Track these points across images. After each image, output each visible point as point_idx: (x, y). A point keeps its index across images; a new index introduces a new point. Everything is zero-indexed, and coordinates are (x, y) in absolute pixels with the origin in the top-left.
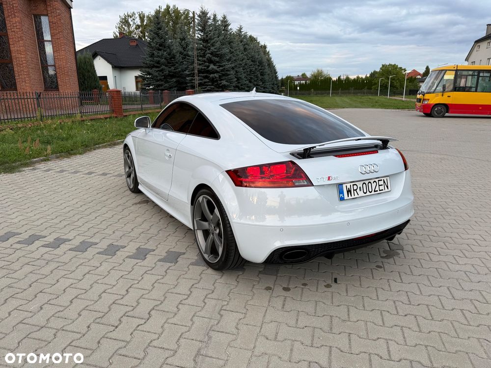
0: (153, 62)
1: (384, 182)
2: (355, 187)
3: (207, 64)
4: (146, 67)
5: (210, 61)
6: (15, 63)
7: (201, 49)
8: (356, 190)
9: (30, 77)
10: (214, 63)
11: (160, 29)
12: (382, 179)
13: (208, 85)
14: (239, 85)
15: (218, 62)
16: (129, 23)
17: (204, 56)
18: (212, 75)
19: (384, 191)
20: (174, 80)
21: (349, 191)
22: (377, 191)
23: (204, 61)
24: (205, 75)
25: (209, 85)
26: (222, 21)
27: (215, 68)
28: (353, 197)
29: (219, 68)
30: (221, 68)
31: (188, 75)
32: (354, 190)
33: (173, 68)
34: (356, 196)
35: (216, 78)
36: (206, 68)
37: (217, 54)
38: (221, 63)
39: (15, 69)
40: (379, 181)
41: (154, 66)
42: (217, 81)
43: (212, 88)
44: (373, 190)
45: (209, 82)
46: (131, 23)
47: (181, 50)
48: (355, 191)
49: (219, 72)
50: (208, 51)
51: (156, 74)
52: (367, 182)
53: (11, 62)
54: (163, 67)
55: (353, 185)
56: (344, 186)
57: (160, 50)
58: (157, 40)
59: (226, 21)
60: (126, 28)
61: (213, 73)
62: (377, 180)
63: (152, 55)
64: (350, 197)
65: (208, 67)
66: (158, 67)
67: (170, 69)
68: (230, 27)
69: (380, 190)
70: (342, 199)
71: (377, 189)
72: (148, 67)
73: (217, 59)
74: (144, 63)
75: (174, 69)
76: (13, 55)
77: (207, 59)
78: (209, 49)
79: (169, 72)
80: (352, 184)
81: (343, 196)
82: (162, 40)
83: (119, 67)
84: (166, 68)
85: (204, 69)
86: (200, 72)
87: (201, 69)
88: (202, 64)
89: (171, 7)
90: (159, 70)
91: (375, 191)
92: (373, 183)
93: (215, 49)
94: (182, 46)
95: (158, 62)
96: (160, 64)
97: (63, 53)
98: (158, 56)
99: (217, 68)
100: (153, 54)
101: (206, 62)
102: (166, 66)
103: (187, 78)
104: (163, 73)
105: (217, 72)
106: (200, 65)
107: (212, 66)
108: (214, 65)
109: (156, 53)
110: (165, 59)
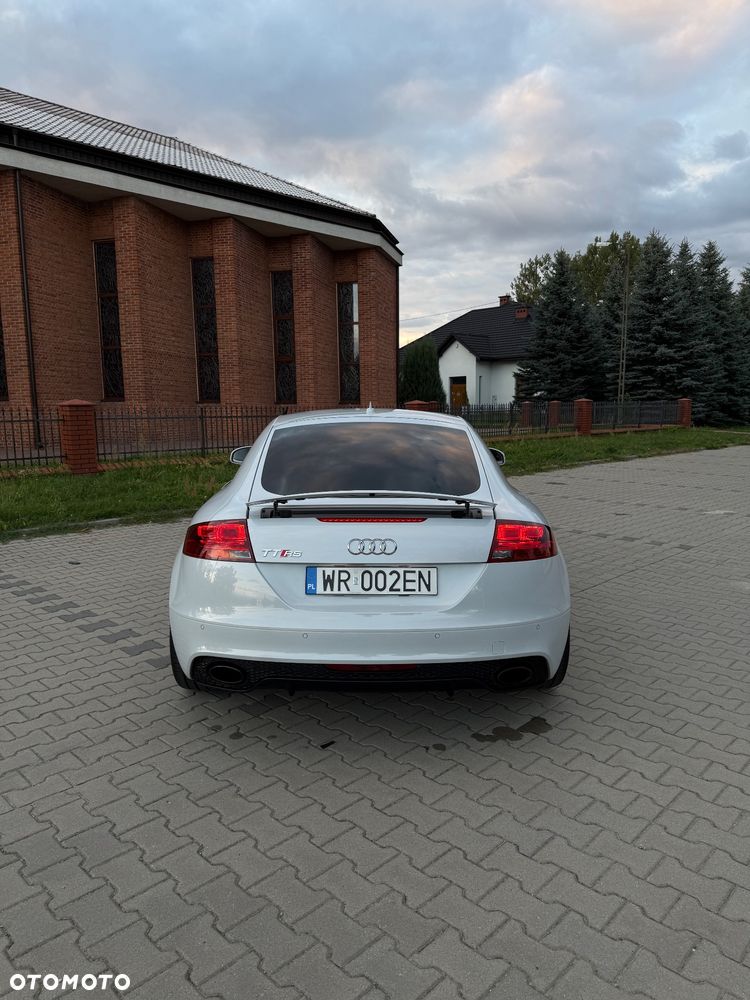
0: (543, 347)
1: (421, 575)
2: (344, 576)
3: (653, 345)
4: (530, 358)
5: (660, 339)
6: (298, 361)
7: (643, 317)
8: (345, 581)
9: (316, 383)
10: (669, 343)
11: (564, 284)
12: (417, 570)
13: (650, 388)
14: (734, 386)
15: (679, 340)
16: (537, 275)
17: (647, 330)
18: (659, 368)
19: (417, 592)
20: (582, 379)
21: (328, 581)
22: (399, 590)
23: (648, 341)
24: (647, 367)
25: (653, 388)
26: (703, 256)
27: (670, 352)
28: (336, 591)
29: (680, 351)
30: (684, 353)
31: (611, 370)
32: (340, 581)
33: (580, 357)
34: (344, 590)
35: (669, 372)
36: (649, 353)
37: (677, 325)
38: (686, 341)
39: (298, 370)
40: (405, 572)
41: (544, 356)
42: (672, 379)
43: (658, 394)
44: (388, 587)
45: (653, 381)
46: (541, 275)
47: (610, 320)
48: (342, 584)
49: (679, 361)
50: (658, 320)
51: (547, 370)
52: (374, 571)
53: (293, 360)
54: (561, 355)
55: (340, 572)
56: (319, 571)
57: (559, 324)
58: (556, 305)
59: (715, 255)
60: (530, 285)
61: (664, 363)
62: (401, 571)
63: (543, 335)
64: (328, 591)
65: (654, 351)
66: (552, 356)
67: (574, 359)
68: (721, 267)
69: (405, 590)
70: (310, 592)
71: (400, 585)
72: (534, 358)
73: (676, 334)
74: (527, 350)
75: (584, 359)
76: (298, 348)
77: (654, 336)
78: (660, 316)
79: (572, 364)
80: (337, 570)
81: (315, 586)
82: (566, 305)
83: (488, 359)
84: (567, 357)
85: (646, 355)
86: (633, 362)
87: (639, 356)
88: (643, 345)
89: (621, 237)
90: (551, 363)
91: (391, 589)
92: (391, 574)
93: (674, 314)
94: (613, 312)
95: (553, 347)
96: (555, 350)
97: (373, 341)
98: (555, 336)
99: (675, 352)
100: (545, 333)
101: (650, 342)
102: (568, 354)
103: (608, 376)
104: (559, 367)
105: (672, 360)
106: (637, 347)
107: (662, 349)
108: (669, 346)
109: (549, 330)
110: (567, 340)
